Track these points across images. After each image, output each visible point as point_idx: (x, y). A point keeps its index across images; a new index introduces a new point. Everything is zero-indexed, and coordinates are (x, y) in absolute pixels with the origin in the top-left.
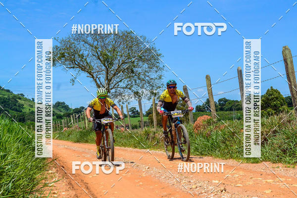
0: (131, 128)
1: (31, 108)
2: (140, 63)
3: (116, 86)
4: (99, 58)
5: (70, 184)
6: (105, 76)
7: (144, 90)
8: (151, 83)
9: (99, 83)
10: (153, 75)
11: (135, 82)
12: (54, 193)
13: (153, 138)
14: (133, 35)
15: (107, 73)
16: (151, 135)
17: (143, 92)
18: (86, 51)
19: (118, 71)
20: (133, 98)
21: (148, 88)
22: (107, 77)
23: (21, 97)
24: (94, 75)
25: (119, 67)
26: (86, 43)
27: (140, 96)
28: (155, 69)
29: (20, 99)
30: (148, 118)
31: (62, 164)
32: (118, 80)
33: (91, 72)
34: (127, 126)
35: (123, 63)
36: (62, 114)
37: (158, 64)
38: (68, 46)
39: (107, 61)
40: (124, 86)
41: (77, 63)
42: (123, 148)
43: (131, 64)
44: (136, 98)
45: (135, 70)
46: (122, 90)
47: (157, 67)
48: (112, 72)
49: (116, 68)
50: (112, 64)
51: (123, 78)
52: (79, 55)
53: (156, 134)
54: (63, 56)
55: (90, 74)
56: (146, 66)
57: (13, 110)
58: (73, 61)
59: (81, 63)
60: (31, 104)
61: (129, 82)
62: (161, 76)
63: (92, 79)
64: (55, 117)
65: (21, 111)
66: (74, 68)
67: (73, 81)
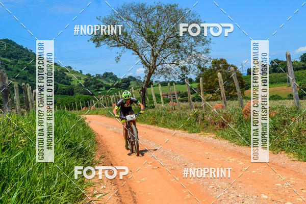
1: (79, 81)
3: (162, 62)
4: (143, 35)
6: (150, 52)
7: (192, 65)
8: (198, 58)
9: (145, 60)
10: (200, 49)
17: (190, 67)
18: (129, 28)
19: (163, 47)
21: (195, 63)
22: (153, 53)
23: (69, 70)
24: (140, 52)
25: (164, 42)
26: (129, 19)
28: (202, 42)
32: (164, 56)
35: (168, 39)
36: (111, 84)
39: (152, 39)
40: (171, 61)
41: (121, 41)
43: (175, 39)
45: (180, 44)
46: (169, 66)
47: (203, 40)
49: (162, 43)
50: (156, 41)
51: (169, 54)
52: (123, 33)
55: (135, 51)
56: (192, 40)
57: (61, 83)
59: (126, 41)
60: (79, 77)
61: (176, 58)
62: (208, 49)
63: (137, 56)
64: (104, 88)
65: (70, 84)
66: (118, 46)
67: (118, 59)
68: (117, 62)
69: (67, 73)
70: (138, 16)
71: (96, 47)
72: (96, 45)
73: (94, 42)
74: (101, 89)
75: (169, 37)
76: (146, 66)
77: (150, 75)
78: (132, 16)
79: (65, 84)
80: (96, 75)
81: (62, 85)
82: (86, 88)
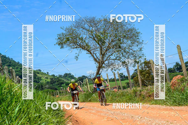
0: (122, 89)
1: (46, 80)
2: (125, 41)
3: (108, 59)
6: (99, 52)
7: (130, 60)
9: (96, 57)
11: (123, 54)
13: (140, 95)
15: (101, 50)
16: (138, 93)
17: (129, 62)
18: (84, 35)
19: (109, 48)
20: (122, 67)
21: (132, 58)
22: (101, 52)
24: (92, 52)
25: (110, 44)
26: (84, 29)
28: (136, 43)
29: (38, 73)
31: (75, 119)
32: (109, 54)
34: (119, 88)
35: (112, 42)
36: (69, 82)
37: (138, 40)
38: (71, 32)
39: (101, 42)
40: (115, 58)
41: (78, 44)
44: (124, 67)
45: (121, 45)
46: (113, 61)
47: (138, 42)
48: (104, 49)
49: (107, 45)
51: (113, 52)
52: (80, 38)
53: (142, 92)
54: (68, 40)
55: (89, 51)
58: (75, 43)
59: (82, 44)
60: (47, 77)
62: (141, 48)
63: (90, 55)
64: (65, 85)
66: (76, 48)
67: (77, 58)
68: (77, 60)
69: (38, 74)
71: (61, 48)
72: (61, 47)
73: (59, 45)
74: (63, 85)
76: (97, 62)
77: (99, 68)
78: (86, 26)
79: (37, 82)
80: (59, 75)
81: (34, 83)
82: (51, 85)
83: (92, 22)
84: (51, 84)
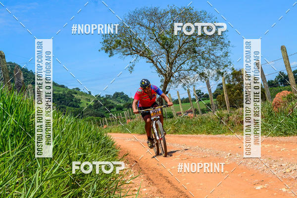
0: (200, 113)
1: (88, 103)
2: (203, 42)
3: (179, 69)
4: (158, 41)
5: (148, 179)
6: (165, 59)
7: (210, 71)
8: (217, 62)
9: (160, 67)
10: (218, 53)
11: (200, 62)
12: (135, 190)
13: (227, 121)
14: (192, 11)
15: (168, 56)
16: (225, 118)
17: (209, 73)
18: (142, 35)
19: (179, 53)
20: (199, 80)
21: (214, 68)
22: (169, 60)
23: (77, 91)
24: (154, 59)
25: (180, 47)
26: (141, 25)
27: (207, 77)
28: (220, 45)
29: (76, 93)
30: (215, 100)
31: (134, 159)
32: (181, 62)
33: (150, 57)
34: (196, 112)
35: (183, 44)
36: (122, 105)
37: (222, 40)
38: (123, 31)
39: (166, 45)
40: (188, 67)
41: (134, 49)
42: (195, 135)
43: (192, 43)
44: (203, 80)
45: (197, 49)
46: (186, 73)
47: (222, 43)
48: (173, 54)
49: (177, 49)
50: (171, 47)
51: (186, 59)
52: (136, 40)
53: (230, 117)
55: (149, 59)
56: (209, 43)
57: (69, 106)
58: (129, 47)
59: (139, 48)
60: (88, 98)
61: (193, 64)
62: (227, 53)
63: (152, 64)
64: (115, 109)
65: (79, 107)
66: (131, 54)
67: (131, 68)
68: (131, 72)
69: (75, 95)
70: (151, 21)
71: (110, 56)
72: (109, 54)
73: (106, 51)
74: (112, 110)
75: (184, 43)
76: (162, 74)
77: (166, 83)
78: (145, 21)
79: (74, 106)
80: (106, 95)
81: (70, 108)
82: (96, 110)
83: (154, 15)
84: (95, 108)
